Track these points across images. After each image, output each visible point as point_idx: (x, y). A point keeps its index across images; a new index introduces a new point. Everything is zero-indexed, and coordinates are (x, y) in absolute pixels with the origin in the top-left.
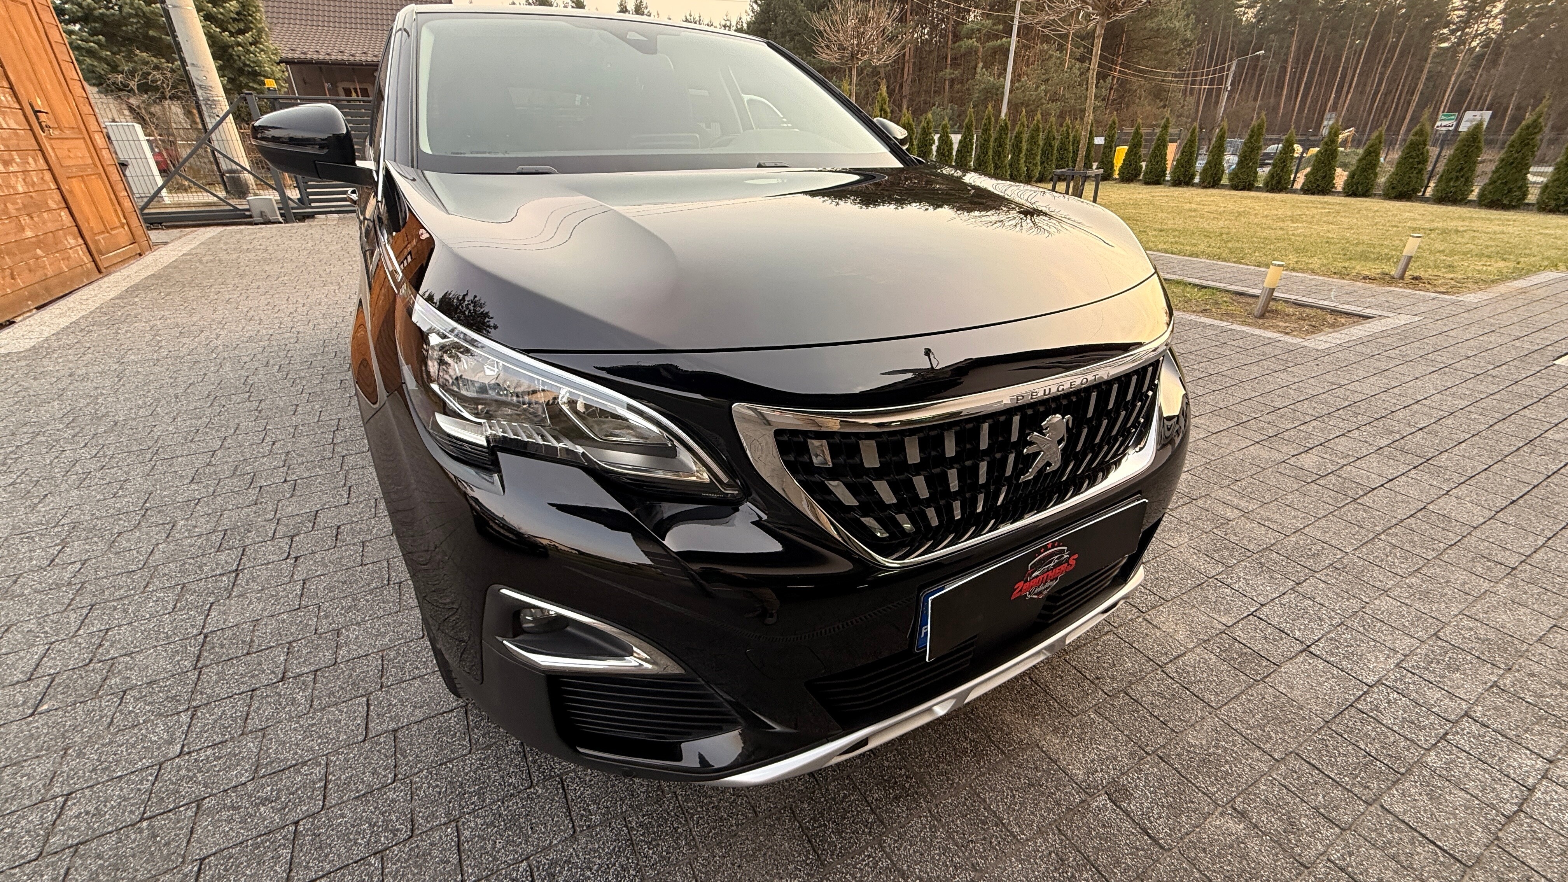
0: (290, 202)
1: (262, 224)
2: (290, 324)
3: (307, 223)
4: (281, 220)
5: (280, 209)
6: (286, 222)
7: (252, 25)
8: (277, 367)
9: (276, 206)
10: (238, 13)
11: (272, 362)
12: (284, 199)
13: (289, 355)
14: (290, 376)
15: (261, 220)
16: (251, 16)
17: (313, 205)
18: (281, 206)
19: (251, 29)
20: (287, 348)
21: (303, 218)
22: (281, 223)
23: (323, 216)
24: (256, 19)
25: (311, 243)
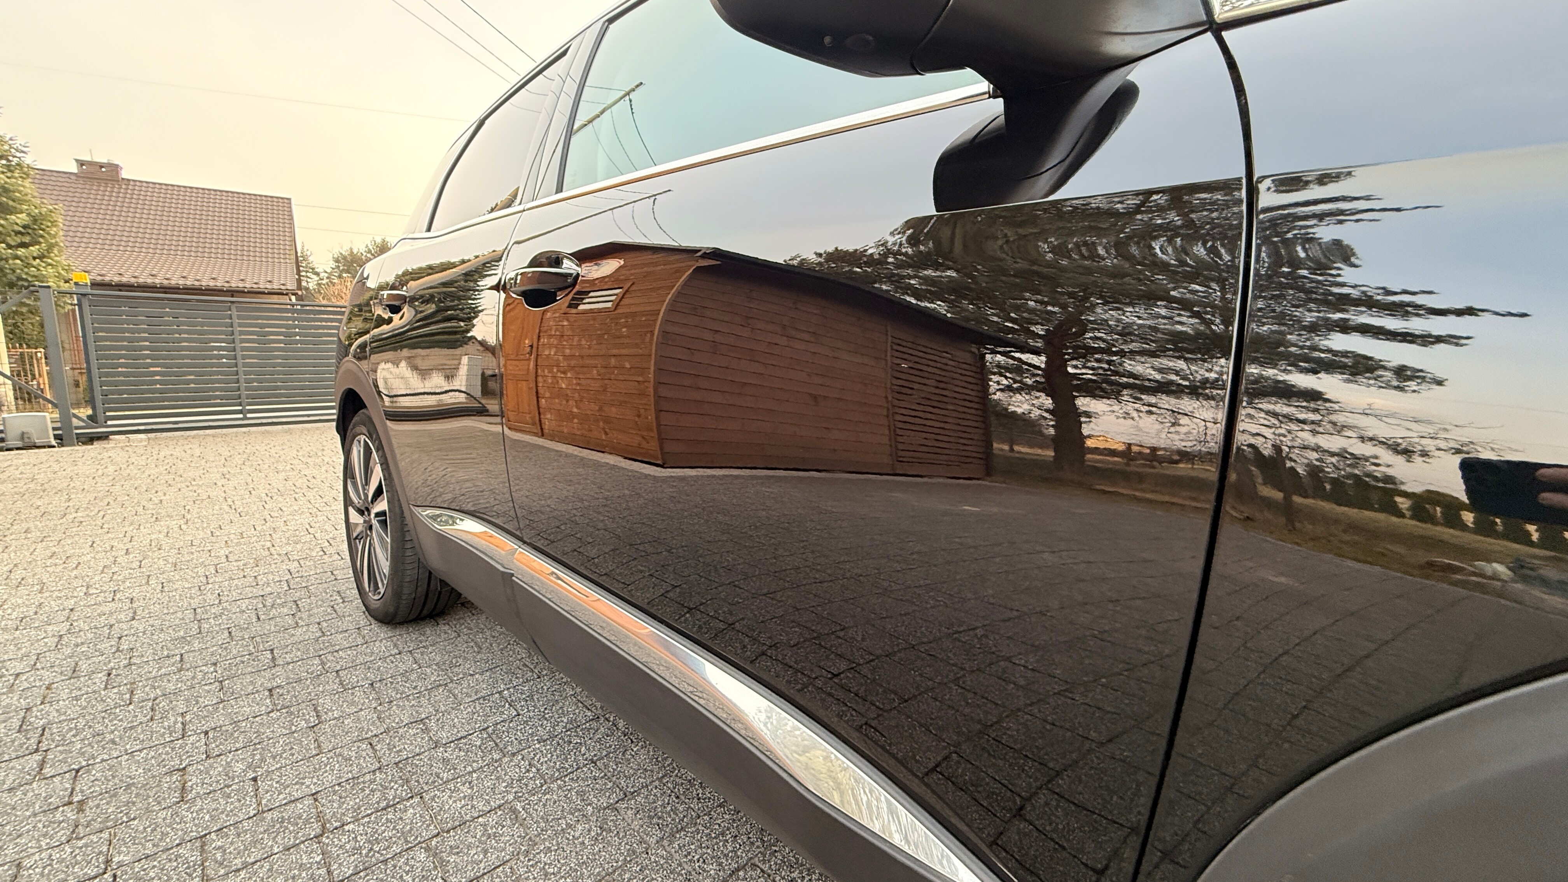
0: (74, 421)
1: (18, 449)
2: (113, 586)
3: (97, 445)
4: (54, 443)
5: (54, 429)
6: (61, 445)
7: (41, 240)
8: (102, 676)
9: (50, 426)
10: (24, 227)
11: (84, 666)
12: (66, 417)
13: (125, 646)
14: (139, 695)
15: (20, 444)
16: (43, 230)
17: (109, 423)
18: (59, 425)
19: (39, 243)
20: (115, 632)
21: (91, 439)
22: (54, 447)
23: (123, 437)
24: (49, 234)
25: (111, 469)
